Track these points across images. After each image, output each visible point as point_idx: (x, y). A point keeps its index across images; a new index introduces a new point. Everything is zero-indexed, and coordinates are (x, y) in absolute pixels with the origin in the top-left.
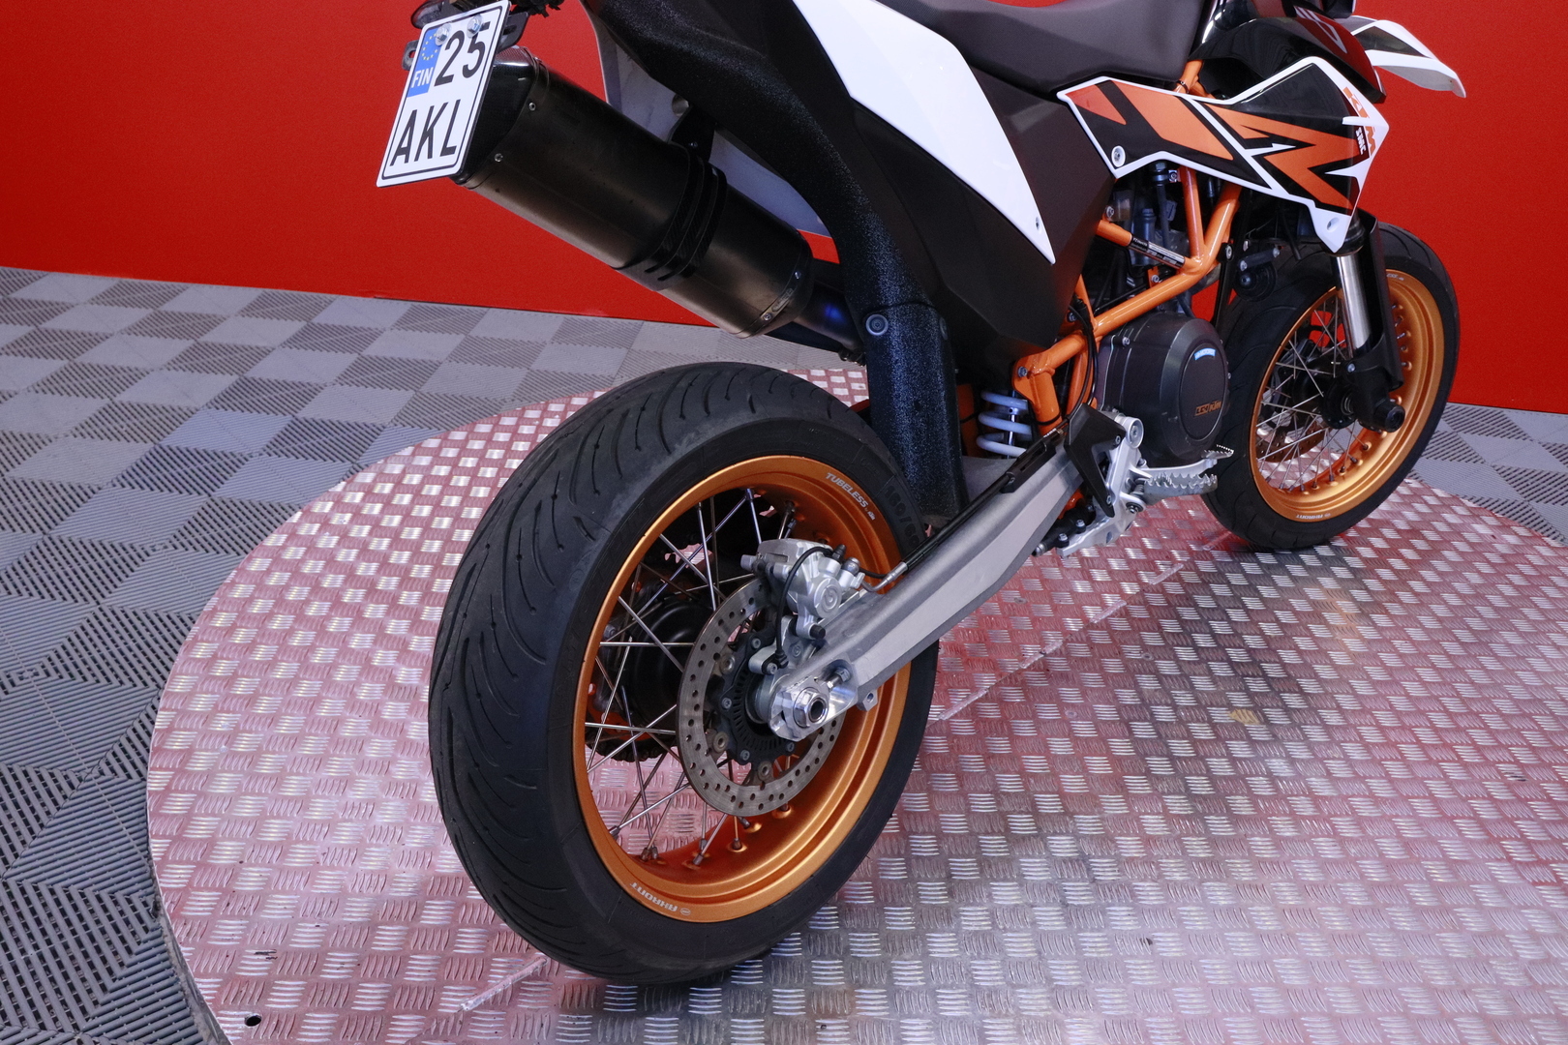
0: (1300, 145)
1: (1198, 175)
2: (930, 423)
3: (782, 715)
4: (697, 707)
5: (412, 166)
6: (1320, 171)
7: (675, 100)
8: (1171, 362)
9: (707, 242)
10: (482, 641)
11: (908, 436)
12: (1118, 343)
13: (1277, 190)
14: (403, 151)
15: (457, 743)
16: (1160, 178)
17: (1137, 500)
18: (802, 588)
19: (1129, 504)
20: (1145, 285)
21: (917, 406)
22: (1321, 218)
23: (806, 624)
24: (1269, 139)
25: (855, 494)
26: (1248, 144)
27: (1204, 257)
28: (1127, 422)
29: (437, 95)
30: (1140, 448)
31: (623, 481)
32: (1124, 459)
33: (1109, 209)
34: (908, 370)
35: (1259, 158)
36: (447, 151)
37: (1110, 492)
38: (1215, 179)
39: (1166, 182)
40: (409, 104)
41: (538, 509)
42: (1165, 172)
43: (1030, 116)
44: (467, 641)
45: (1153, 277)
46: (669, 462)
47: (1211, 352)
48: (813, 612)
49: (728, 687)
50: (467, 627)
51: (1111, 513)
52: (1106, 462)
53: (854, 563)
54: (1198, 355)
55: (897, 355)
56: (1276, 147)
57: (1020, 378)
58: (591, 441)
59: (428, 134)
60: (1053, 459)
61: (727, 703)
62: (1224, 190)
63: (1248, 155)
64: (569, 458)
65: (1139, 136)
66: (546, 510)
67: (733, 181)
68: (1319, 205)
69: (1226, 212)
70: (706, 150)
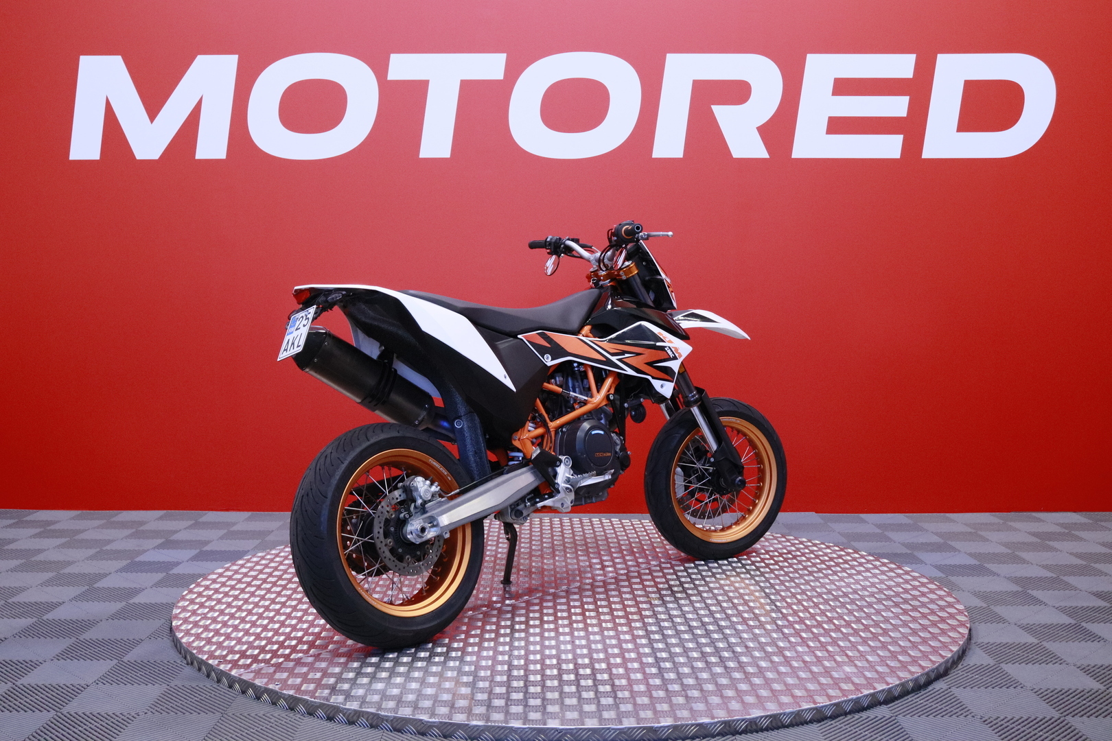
0: (638, 354)
1: (592, 367)
2: (481, 458)
3: (412, 533)
4: (381, 528)
5: (288, 352)
6: (650, 364)
7: (380, 347)
8: (580, 434)
9: (389, 394)
10: (308, 495)
11: (474, 465)
12: (562, 431)
13: (630, 372)
14: (286, 350)
15: (299, 528)
16: (576, 369)
17: (569, 486)
18: (416, 489)
19: (567, 488)
20: (573, 409)
21: (476, 453)
22: (656, 384)
23: (419, 502)
24: (623, 353)
25: (441, 469)
26: (613, 354)
27: (598, 398)
28: (563, 458)
29: (295, 334)
30: (572, 468)
31: (353, 448)
32: (563, 473)
33: (553, 380)
34: (471, 439)
35: (618, 360)
36: (298, 346)
37: (558, 484)
38: (605, 370)
39: (579, 370)
40: (287, 338)
41: (326, 457)
42: (578, 367)
43: (504, 344)
44: (303, 496)
45: (576, 406)
46: (368, 443)
47: (602, 432)
48: (421, 497)
49: (392, 524)
50: (303, 491)
51: (558, 492)
52: (555, 475)
53: (436, 484)
54: (593, 432)
55: (467, 434)
56: (627, 355)
57: (515, 440)
58: (344, 438)
59: (293, 344)
60: (528, 467)
61: (392, 529)
62: (609, 373)
63: (614, 359)
64: (337, 443)
65: (557, 351)
66: (329, 456)
67: (399, 372)
68: (653, 378)
69: (609, 381)
70: (391, 363)
